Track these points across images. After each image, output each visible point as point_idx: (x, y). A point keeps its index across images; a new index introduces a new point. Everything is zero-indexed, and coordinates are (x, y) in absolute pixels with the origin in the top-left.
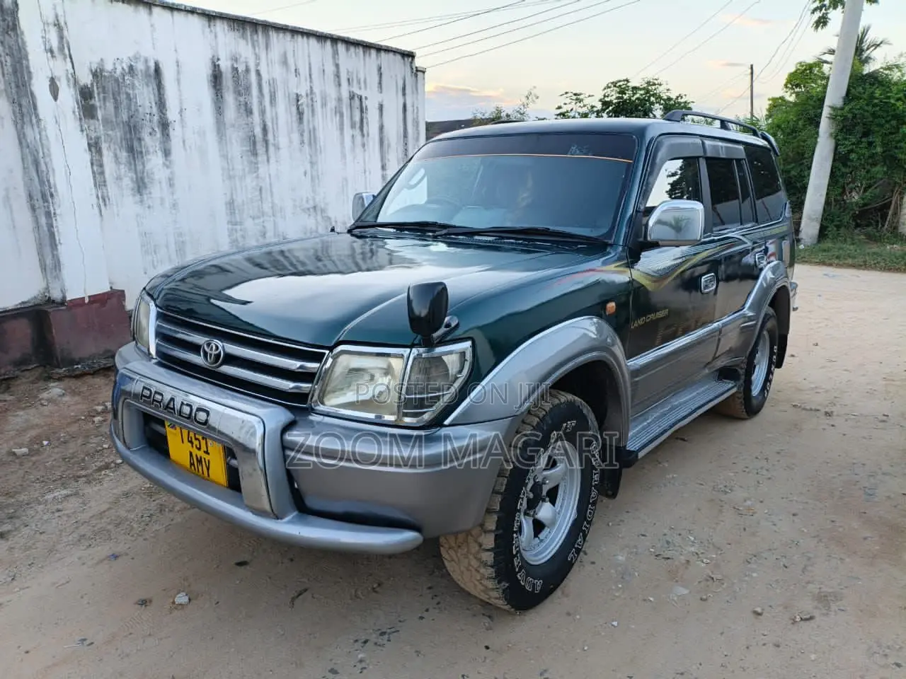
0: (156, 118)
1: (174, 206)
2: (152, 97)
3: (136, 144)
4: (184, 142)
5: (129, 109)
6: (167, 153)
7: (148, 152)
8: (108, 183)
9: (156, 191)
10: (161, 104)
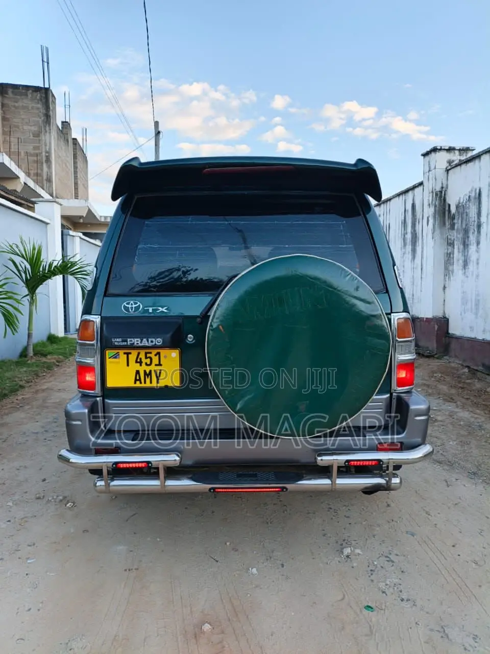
0: (476, 223)
1: (477, 276)
2: (476, 211)
3: (466, 241)
4: (487, 235)
5: (466, 220)
6: (478, 243)
7: (470, 244)
8: (455, 263)
9: (471, 267)
10: (479, 214)
